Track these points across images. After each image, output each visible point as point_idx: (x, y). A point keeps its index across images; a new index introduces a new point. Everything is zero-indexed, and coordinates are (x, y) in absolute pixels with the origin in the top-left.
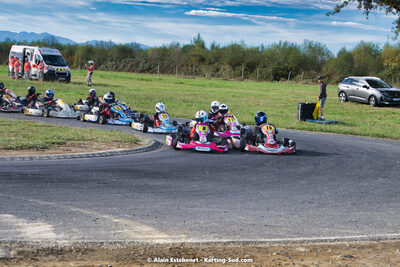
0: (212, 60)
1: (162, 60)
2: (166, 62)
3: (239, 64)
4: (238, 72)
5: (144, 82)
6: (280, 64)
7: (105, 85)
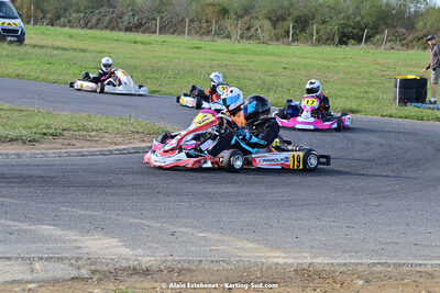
0: (239, 12)
1: (159, 12)
2: (167, 16)
3: (282, 18)
4: (281, 31)
5: (140, 46)
6: (348, 18)
7: (83, 51)
